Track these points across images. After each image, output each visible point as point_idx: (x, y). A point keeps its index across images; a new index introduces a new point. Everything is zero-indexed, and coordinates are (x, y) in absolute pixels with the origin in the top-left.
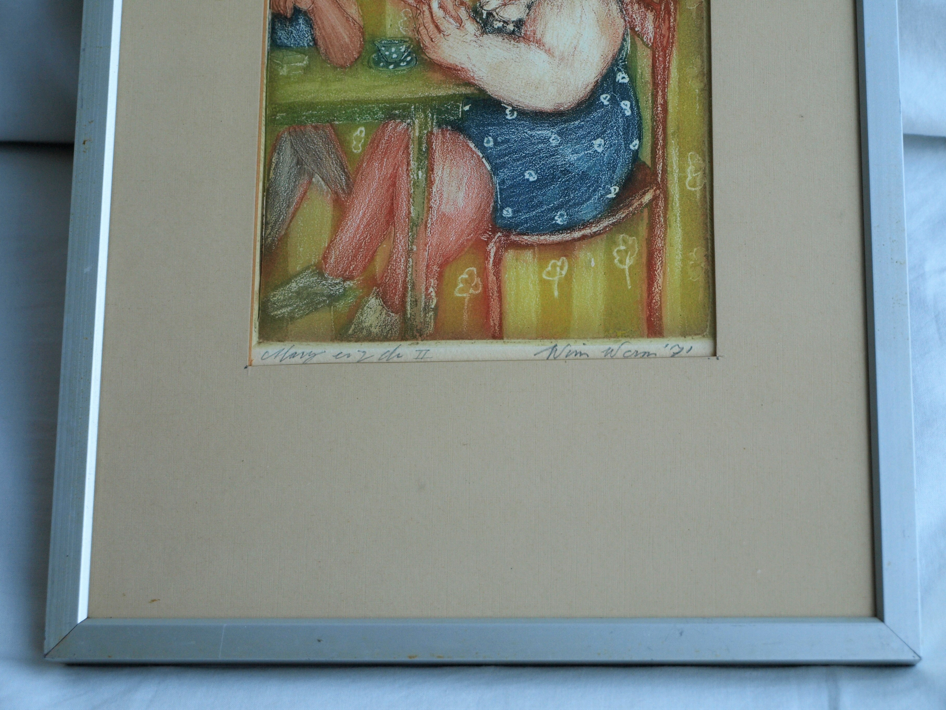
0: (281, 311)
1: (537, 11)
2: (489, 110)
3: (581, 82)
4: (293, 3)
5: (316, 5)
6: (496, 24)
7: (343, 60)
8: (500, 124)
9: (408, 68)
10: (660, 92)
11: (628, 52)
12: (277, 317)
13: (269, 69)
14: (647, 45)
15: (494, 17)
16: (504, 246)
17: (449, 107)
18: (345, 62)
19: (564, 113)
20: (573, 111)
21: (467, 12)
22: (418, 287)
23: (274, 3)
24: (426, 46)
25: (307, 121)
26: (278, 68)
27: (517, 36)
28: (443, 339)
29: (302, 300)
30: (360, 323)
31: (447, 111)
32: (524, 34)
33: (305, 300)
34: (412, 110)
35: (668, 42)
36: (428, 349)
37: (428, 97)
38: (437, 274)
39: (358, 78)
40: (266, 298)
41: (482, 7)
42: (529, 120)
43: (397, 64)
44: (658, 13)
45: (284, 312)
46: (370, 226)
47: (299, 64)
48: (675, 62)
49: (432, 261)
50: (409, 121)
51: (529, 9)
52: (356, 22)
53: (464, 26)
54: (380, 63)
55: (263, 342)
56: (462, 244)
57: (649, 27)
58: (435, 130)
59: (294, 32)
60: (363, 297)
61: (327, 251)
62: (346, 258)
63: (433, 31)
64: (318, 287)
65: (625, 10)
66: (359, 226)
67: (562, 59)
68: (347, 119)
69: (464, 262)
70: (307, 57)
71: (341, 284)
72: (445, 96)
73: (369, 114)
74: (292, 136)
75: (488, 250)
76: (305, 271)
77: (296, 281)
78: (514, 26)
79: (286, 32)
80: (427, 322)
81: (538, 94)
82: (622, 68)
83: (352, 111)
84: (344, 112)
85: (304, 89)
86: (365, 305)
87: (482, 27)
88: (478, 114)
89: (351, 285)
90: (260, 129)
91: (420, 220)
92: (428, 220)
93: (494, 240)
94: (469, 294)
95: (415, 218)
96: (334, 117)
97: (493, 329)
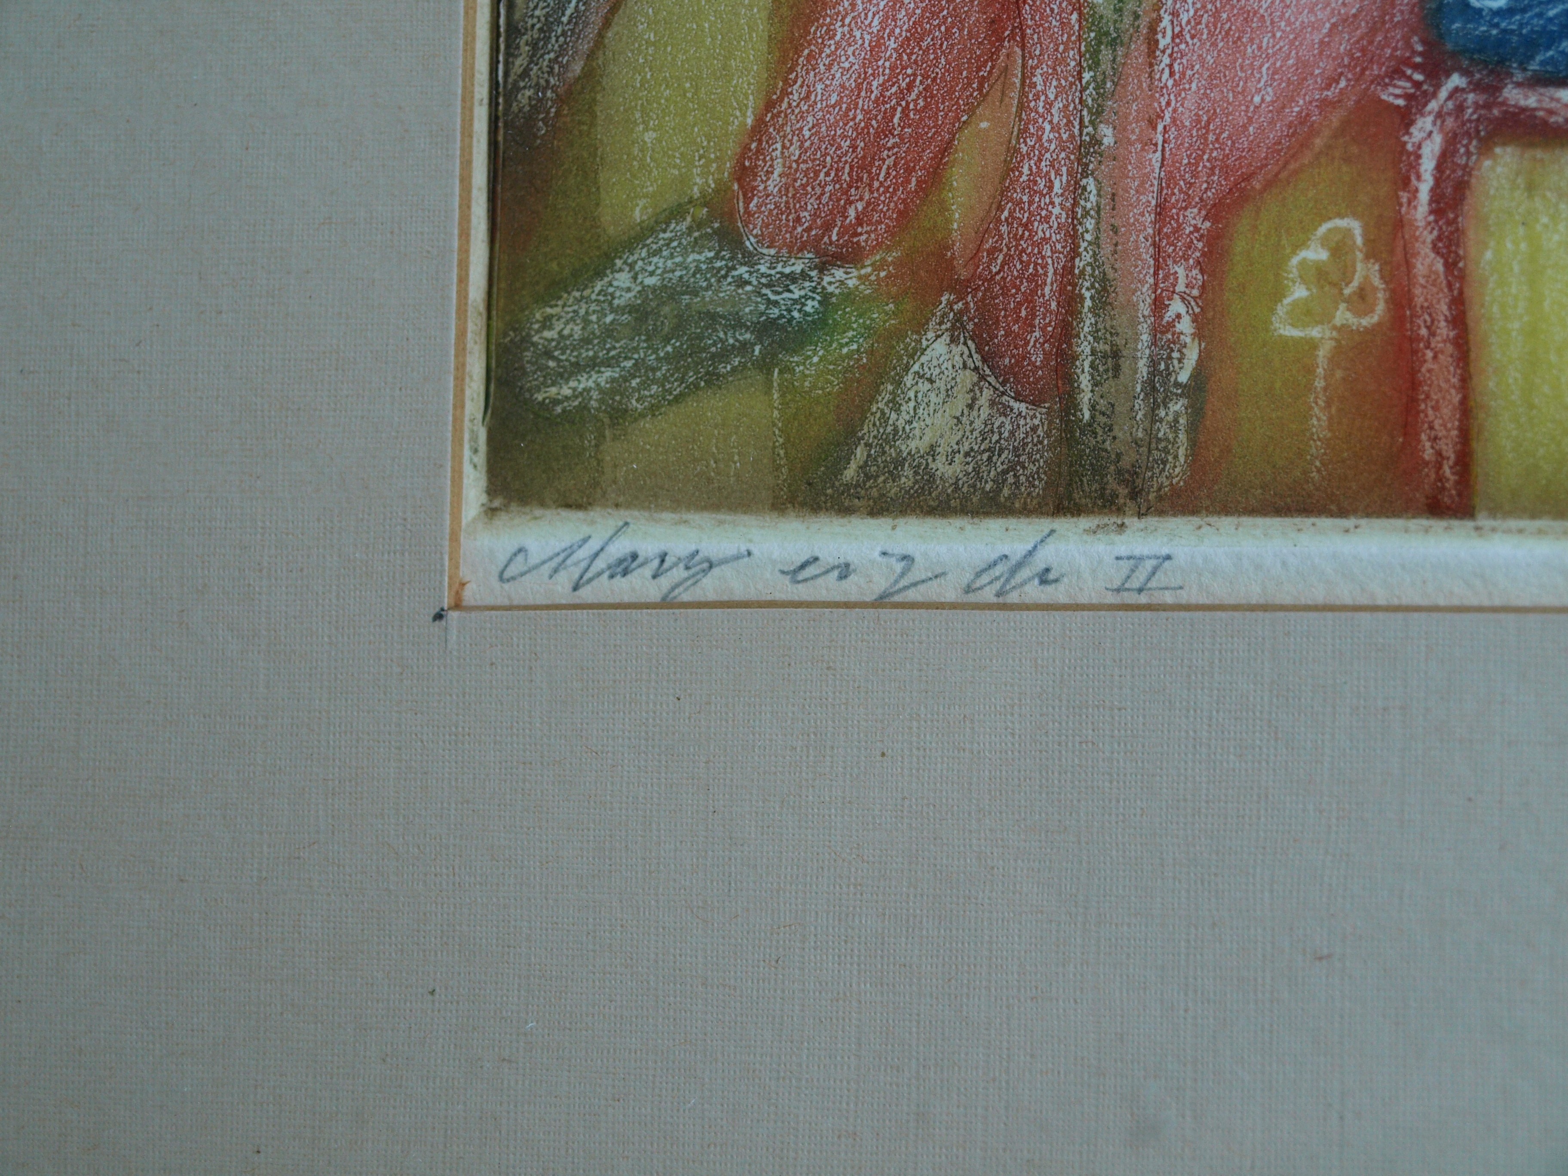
0: (573, 384)
12: (559, 409)
16: (1478, 132)
22: (1122, 298)
28: (1226, 510)
29: (656, 342)
30: (887, 441)
33: (667, 340)
36: (1165, 551)
38: (1200, 245)
40: (515, 330)
45: (587, 390)
46: (924, 45)
49: (1181, 191)
55: (506, 507)
56: (1303, 119)
60: (898, 334)
61: (754, 146)
62: (827, 174)
64: (717, 292)
66: (878, 45)
69: (1311, 194)
71: (811, 279)
75: (1409, 147)
76: (668, 224)
77: (632, 266)
80: (1159, 440)
86: (907, 369)
89: (851, 283)
91: (1127, 20)
92: (1160, 19)
93: (1433, 105)
94: (1335, 328)
95: (1108, 13)
97: (1433, 476)
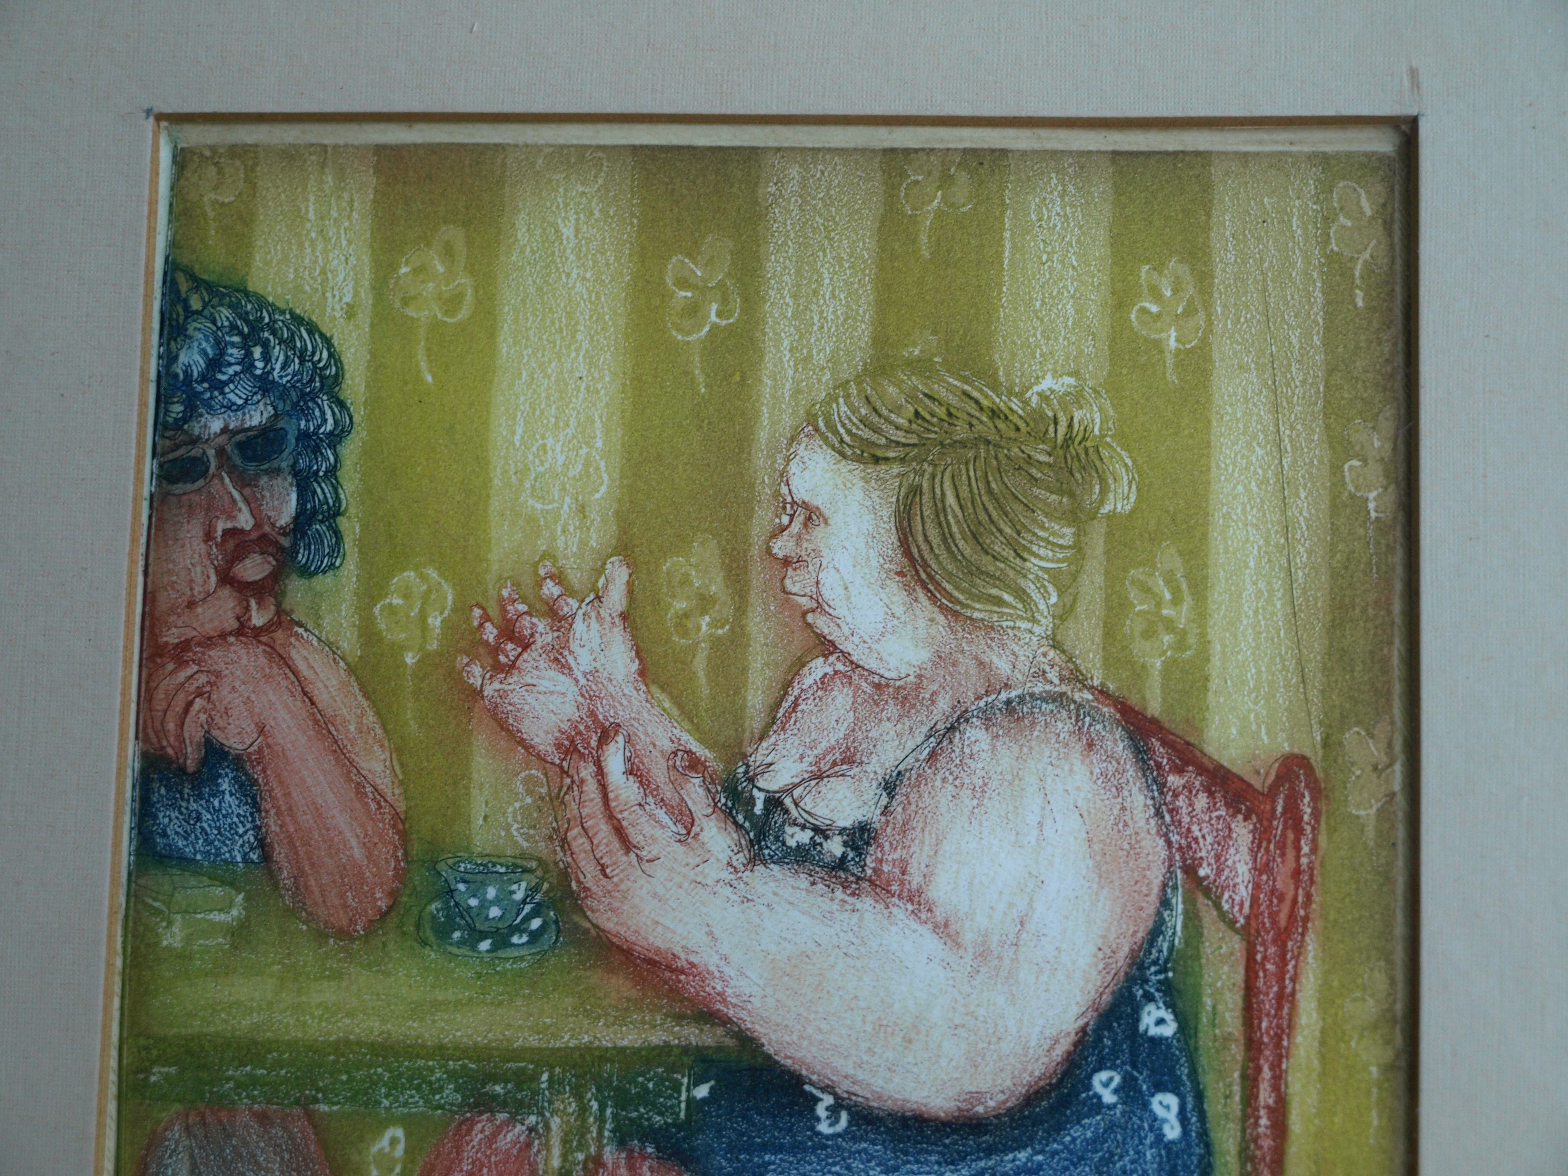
1: (913, 800)
2: (768, 1101)
3: (1038, 1029)
4: (202, 726)
5: (270, 740)
6: (792, 836)
7: (346, 912)
8: (797, 1148)
9: (533, 954)
10: (1266, 1068)
11: (1177, 942)
13: (131, 924)
14: (1231, 923)
15: (787, 811)
17: (651, 1085)
18: (352, 921)
19: (987, 1125)
20: (1012, 1119)
21: (709, 791)
23: (149, 722)
24: (586, 889)
25: (239, 1095)
26: (157, 923)
27: (853, 875)
31: (644, 1097)
32: (875, 870)
34: (543, 1086)
35: (1292, 916)
37: (589, 1049)
39: (387, 974)
41: (751, 780)
42: (884, 1141)
43: (501, 940)
44: (1265, 823)
47: (218, 917)
48: (1312, 979)
50: (532, 1119)
51: (888, 794)
52: (386, 801)
53: (697, 834)
54: (452, 932)
57: (1238, 865)
58: (609, 1154)
59: (206, 816)
63: (607, 845)
65: (1170, 811)
67: (983, 954)
68: (353, 1099)
70: (241, 896)
72: (640, 1050)
73: (418, 1088)
74: (195, 1137)
78: (845, 844)
79: (181, 813)
81: (910, 1059)
82: (1158, 990)
83: (370, 1076)
84: (344, 1077)
85: (230, 995)
87: (751, 841)
88: (733, 1111)
90: (101, 1112)
96: (317, 1092)
